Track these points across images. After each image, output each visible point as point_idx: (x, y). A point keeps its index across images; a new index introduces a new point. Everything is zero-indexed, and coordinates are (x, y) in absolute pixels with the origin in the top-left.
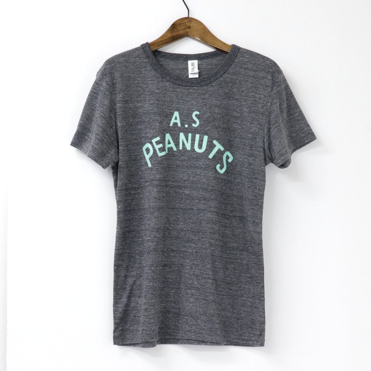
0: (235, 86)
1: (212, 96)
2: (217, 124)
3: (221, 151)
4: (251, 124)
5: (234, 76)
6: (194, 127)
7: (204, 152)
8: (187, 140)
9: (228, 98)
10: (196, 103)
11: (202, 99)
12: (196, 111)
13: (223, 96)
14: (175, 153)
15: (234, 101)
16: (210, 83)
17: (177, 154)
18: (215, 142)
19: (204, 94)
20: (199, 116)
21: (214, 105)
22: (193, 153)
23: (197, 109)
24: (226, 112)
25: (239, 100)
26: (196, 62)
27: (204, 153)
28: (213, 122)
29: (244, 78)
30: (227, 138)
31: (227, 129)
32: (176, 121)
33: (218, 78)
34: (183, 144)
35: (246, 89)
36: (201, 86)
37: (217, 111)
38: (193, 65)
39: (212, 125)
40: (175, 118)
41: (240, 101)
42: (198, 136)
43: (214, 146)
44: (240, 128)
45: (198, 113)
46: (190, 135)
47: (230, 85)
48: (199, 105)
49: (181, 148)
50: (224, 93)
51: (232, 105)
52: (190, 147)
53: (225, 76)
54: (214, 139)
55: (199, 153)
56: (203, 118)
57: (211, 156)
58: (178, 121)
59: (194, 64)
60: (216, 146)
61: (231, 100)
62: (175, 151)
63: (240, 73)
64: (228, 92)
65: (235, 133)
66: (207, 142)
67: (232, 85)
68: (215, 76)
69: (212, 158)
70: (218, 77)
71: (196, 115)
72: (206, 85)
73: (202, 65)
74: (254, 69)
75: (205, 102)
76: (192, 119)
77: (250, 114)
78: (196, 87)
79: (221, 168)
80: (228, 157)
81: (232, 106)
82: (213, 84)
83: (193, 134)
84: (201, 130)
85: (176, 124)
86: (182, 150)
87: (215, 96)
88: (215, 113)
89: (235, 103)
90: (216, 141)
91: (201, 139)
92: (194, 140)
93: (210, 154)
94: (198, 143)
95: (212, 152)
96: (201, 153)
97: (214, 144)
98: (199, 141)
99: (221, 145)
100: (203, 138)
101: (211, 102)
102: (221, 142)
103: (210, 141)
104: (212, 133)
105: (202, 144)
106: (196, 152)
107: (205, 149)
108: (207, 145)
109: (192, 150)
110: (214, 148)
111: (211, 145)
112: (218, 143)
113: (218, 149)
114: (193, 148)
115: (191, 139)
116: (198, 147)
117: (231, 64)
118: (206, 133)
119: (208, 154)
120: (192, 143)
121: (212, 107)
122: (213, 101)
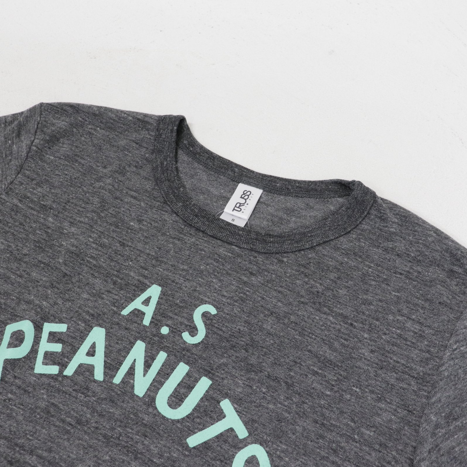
0: (347, 282)
1: (270, 285)
2: (253, 360)
3: (237, 436)
5: (348, 258)
6: (185, 342)
7: (178, 421)
8: (148, 365)
9: (318, 305)
10: (220, 287)
11: (240, 281)
12: (209, 303)
13: (302, 296)
14: (93, 386)
15: (331, 318)
16: (277, 253)
17: (98, 390)
18: (226, 405)
19: (251, 273)
20: (211, 320)
21: (269, 310)
22: (144, 407)
23: (215, 300)
24: (297, 337)
25: (349, 321)
26: (256, 193)
27: (179, 425)
28: (246, 350)
29: (379, 271)
30: (271, 406)
31: (283, 384)
32: (143, 308)
33: (303, 250)
34: (131, 372)
35: (380, 301)
36: (252, 250)
37: (269, 328)
38: (245, 195)
39: (237, 357)
40: (145, 300)
41: (351, 324)
42: (182, 369)
43: (221, 416)
44: (327, 395)
45: (213, 311)
46: (162, 357)
47: (332, 276)
48: (225, 294)
49: (117, 379)
50: (307, 290)
51: (322, 326)
52: (145, 390)
53: (325, 250)
54: (226, 396)
55: (164, 417)
56: (221, 330)
57: (194, 441)
58: (149, 311)
59: (248, 196)
60: (224, 417)
61: (325, 313)
62: (95, 381)
64: (320, 290)
65: (304, 402)
66: (202, 399)
67: (339, 278)
68: (297, 242)
69: (194, 448)
70: (303, 248)
71: (205, 315)
72: (265, 253)
74: (412, 255)
75: (245, 294)
76: (191, 319)
77: (380, 372)
78: (237, 248)
80: (252, 462)
81: (322, 330)
82: (285, 260)
83: (172, 357)
84: (201, 357)
85: (138, 314)
86: (117, 385)
87: (280, 289)
88: (261, 329)
89: (332, 323)
90: (233, 402)
91: (189, 382)
92: (168, 374)
93: (195, 433)
94: (175, 389)
95: (203, 429)
96: (168, 419)
97: (222, 410)
98: (178, 385)
99: (242, 420)
100: (197, 382)
101: (263, 299)
102: (246, 412)
103: (212, 398)
104: (227, 377)
105: (183, 397)
106: (156, 408)
107: (187, 414)
108: (196, 406)
109: (147, 400)
110: (217, 422)
111: (211, 411)
112: (234, 411)
113: (229, 429)
114: (152, 394)
115: (161, 368)
116: (169, 397)
117: (349, 232)
118: (210, 372)
119: (190, 432)
120: (157, 381)
121: (258, 311)
122: (270, 298)
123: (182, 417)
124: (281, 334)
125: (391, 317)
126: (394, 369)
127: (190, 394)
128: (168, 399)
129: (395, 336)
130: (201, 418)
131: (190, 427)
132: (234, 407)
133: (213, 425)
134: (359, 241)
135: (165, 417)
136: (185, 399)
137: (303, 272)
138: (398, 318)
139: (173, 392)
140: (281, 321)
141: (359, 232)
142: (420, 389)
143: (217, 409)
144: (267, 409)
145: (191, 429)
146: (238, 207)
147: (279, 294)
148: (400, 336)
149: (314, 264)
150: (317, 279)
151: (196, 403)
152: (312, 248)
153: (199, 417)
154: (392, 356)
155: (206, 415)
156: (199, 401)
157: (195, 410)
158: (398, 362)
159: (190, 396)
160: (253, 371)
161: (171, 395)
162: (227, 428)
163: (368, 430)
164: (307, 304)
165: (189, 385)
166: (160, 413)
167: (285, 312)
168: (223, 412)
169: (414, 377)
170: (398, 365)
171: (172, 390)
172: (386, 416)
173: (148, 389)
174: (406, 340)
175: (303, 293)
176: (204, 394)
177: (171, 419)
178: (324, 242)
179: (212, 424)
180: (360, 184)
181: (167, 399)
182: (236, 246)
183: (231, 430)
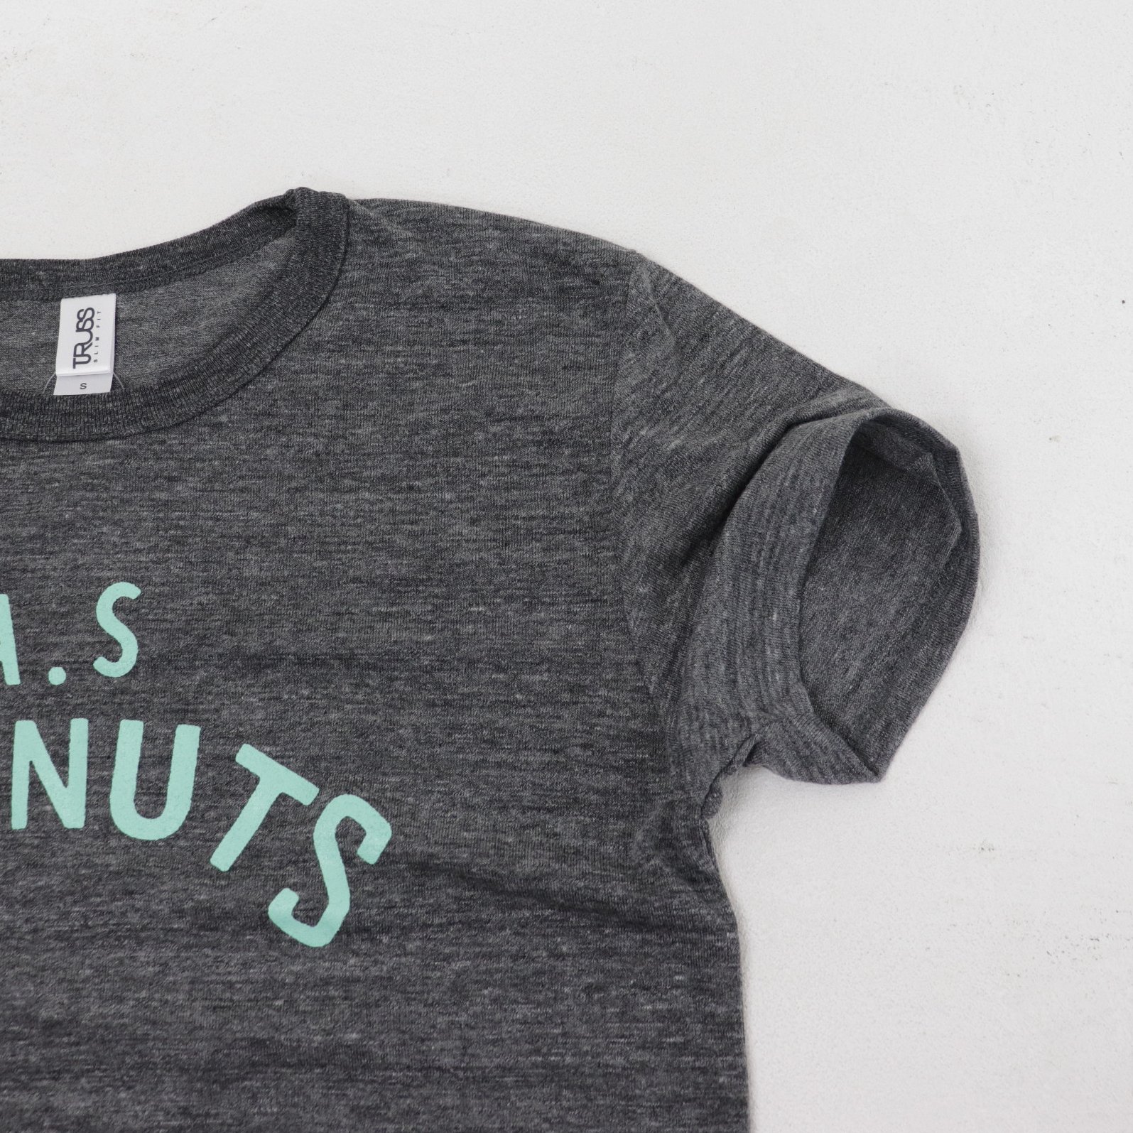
0: (365, 407)
1: (217, 486)
2: (254, 645)
3: (299, 805)
4: (530, 607)
5: (347, 356)
6: (109, 680)
7: (176, 836)
8: (61, 763)
9: (328, 481)
10: (121, 537)
11: (155, 505)
12: (117, 579)
13: (291, 478)
15: (367, 495)
16: (201, 414)
18: (249, 757)
19: (171, 479)
20: (136, 610)
21: (239, 537)
22: (99, 842)
23: (125, 568)
24: (318, 564)
25: (404, 484)
27: (182, 843)
28: (232, 634)
29: (417, 355)
30: (334, 716)
31: (336, 663)
33: (250, 382)
34: (38, 793)
36: (148, 431)
37: (255, 572)
38: (84, 322)
39: (220, 656)
41: (411, 488)
42: (131, 734)
43: (249, 782)
44: (429, 643)
45: (131, 591)
46: (79, 730)
47: (331, 407)
48: (139, 545)
49: (19, 820)
50: (294, 460)
51: (355, 518)
52: (83, 810)
53: (294, 361)
54: (240, 739)
55: (146, 843)
56: (165, 620)
57: (225, 856)
58: (7, 655)
59: (90, 319)
60: (257, 780)
61: (350, 491)
63: (384, 334)
64: (320, 448)
65: (391, 679)
66: (198, 769)
67: (345, 407)
68: (231, 371)
69: (233, 868)
70: (247, 378)
71: (120, 608)
72: (178, 425)
73: (139, 321)
75: (177, 527)
76: (96, 629)
77: (507, 552)
78: (117, 442)
79: (310, 912)
80: (349, 834)
81: (359, 526)
82: (224, 419)
83: (100, 721)
84: (154, 691)
86: (24, 831)
87: (241, 484)
88: (242, 582)
89: (372, 503)
90: (259, 745)
91: (156, 752)
92: (109, 757)
93: (219, 841)
94: (138, 777)
95: (231, 825)
96: (155, 843)
97: (246, 770)
98: (140, 767)
99: (293, 770)
100: (172, 741)
101: (218, 520)
102: (293, 751)
103: (217, 758)
104: (223, 704)
105: (161, 785)
106: (122, 834)
107: (186, 813)
108: (195, 789)
109: (96, 828)
110: (249, 797)
111: (227, 784)
112: (270, 760)
113: (277, 799)
114: (100, 811)
115: (89, 753)
116: (135, 800)
117: (327, 301)
118: (186, 711)
119: (208, 844)
120: (95, 782)
121: (219, 548)
122: (231, 511)
123: (180, 825)
124: (286, 573)
125: (480, 436)
126: (531, 535)
127: (169, 772)
128: (136, 805)
129: (503, 470)
130: (216, 807)
131: (205, 834)
132: (265, 752)
133: (245, 808)
134: (353, 308)
135: (148, 842)
136: (167, 786)
137: (269, 428)
138: (493, 429)
139: (137, 787)
140: (273, 548)
141: (346, 291)
142: (595, 550)
143: (235, 775)
144: (329, 723)
145: (207, 836)
146: (82, 354)
147: (245, 495)
148: (513, 465)
149: (285, 400)
150: (303, 428)
151: (191, 785)
152: (266, 369)
153: (211, 807)
154: (515, 512)
155: (222, 796)
156: (196, 776)
157: (195, 797)
158: (532, 518)
159: (172, 776)
160: (267, 667)
161: (137, 794)
162: (273, 799)
163: (534, 673)
164: (306, 488)
165: (161, 757)
166: (134, 840)
167: (271, 525)
168: (250, 774)
169: (574, 532)
170: (535, 523)
171: (134, 783)
172: (555, 631)
173: (87, 806)
174: (528, 466)
175: (289, 469)
176: (198, 758)
177: (160, 840)
178: (285, 347)
179: (242, 807)
180: (304, 192)
181: (133, 804)
182: (113, 438)
183: (283, 797)
